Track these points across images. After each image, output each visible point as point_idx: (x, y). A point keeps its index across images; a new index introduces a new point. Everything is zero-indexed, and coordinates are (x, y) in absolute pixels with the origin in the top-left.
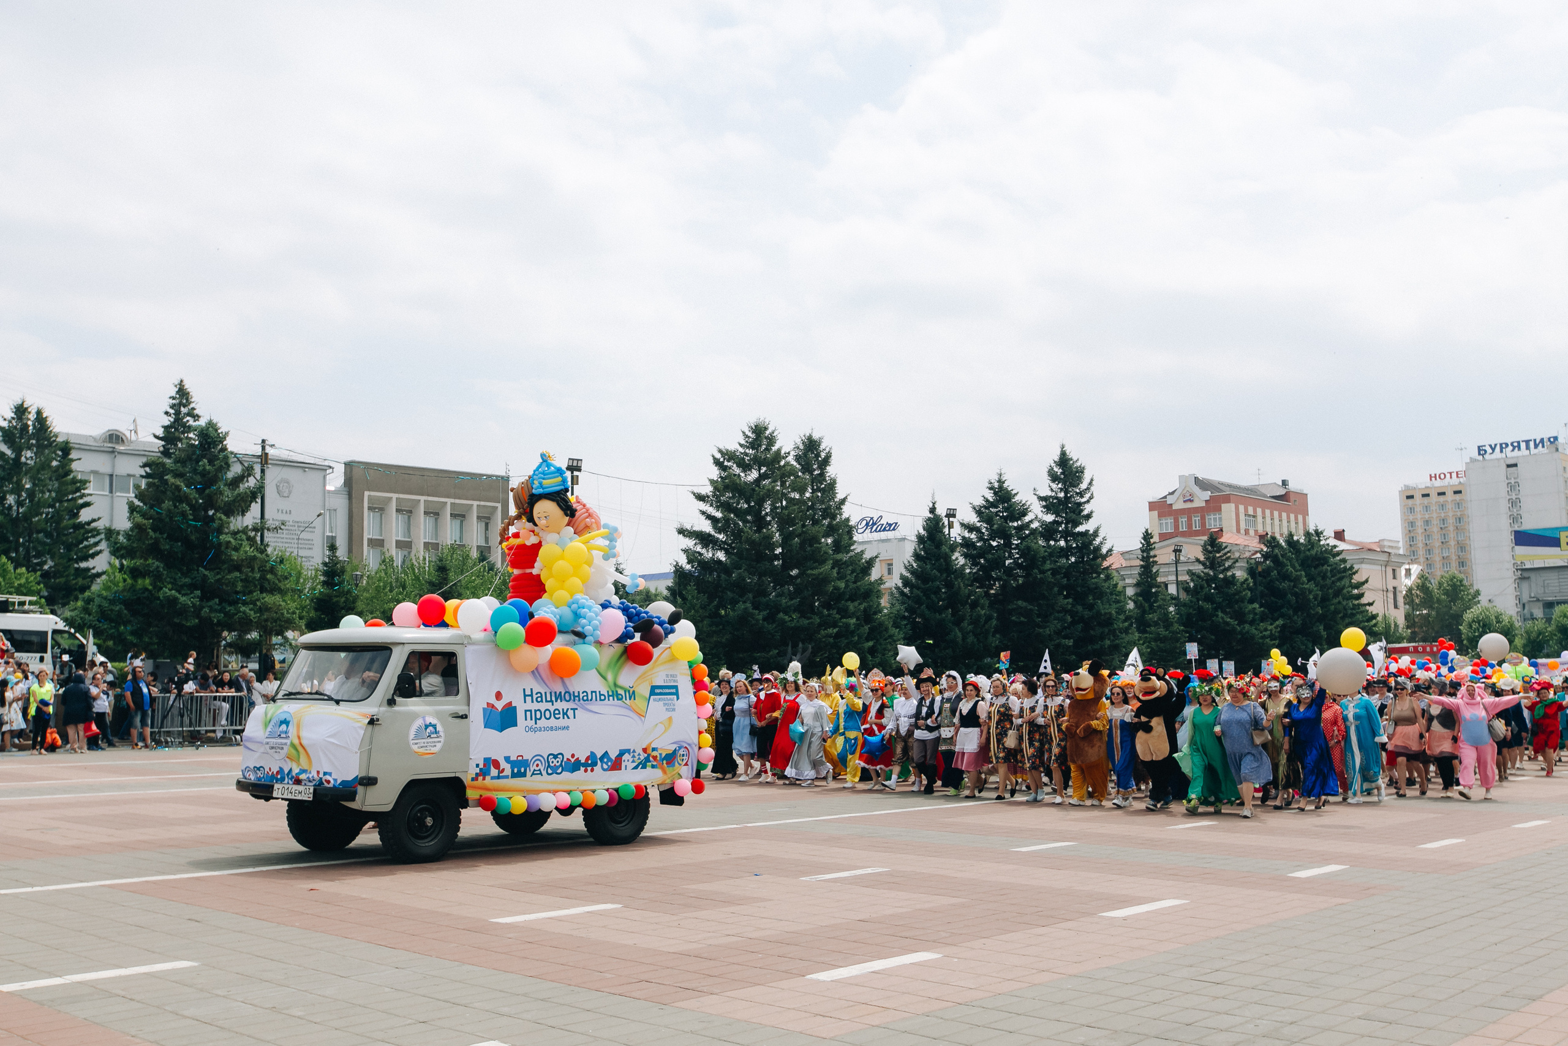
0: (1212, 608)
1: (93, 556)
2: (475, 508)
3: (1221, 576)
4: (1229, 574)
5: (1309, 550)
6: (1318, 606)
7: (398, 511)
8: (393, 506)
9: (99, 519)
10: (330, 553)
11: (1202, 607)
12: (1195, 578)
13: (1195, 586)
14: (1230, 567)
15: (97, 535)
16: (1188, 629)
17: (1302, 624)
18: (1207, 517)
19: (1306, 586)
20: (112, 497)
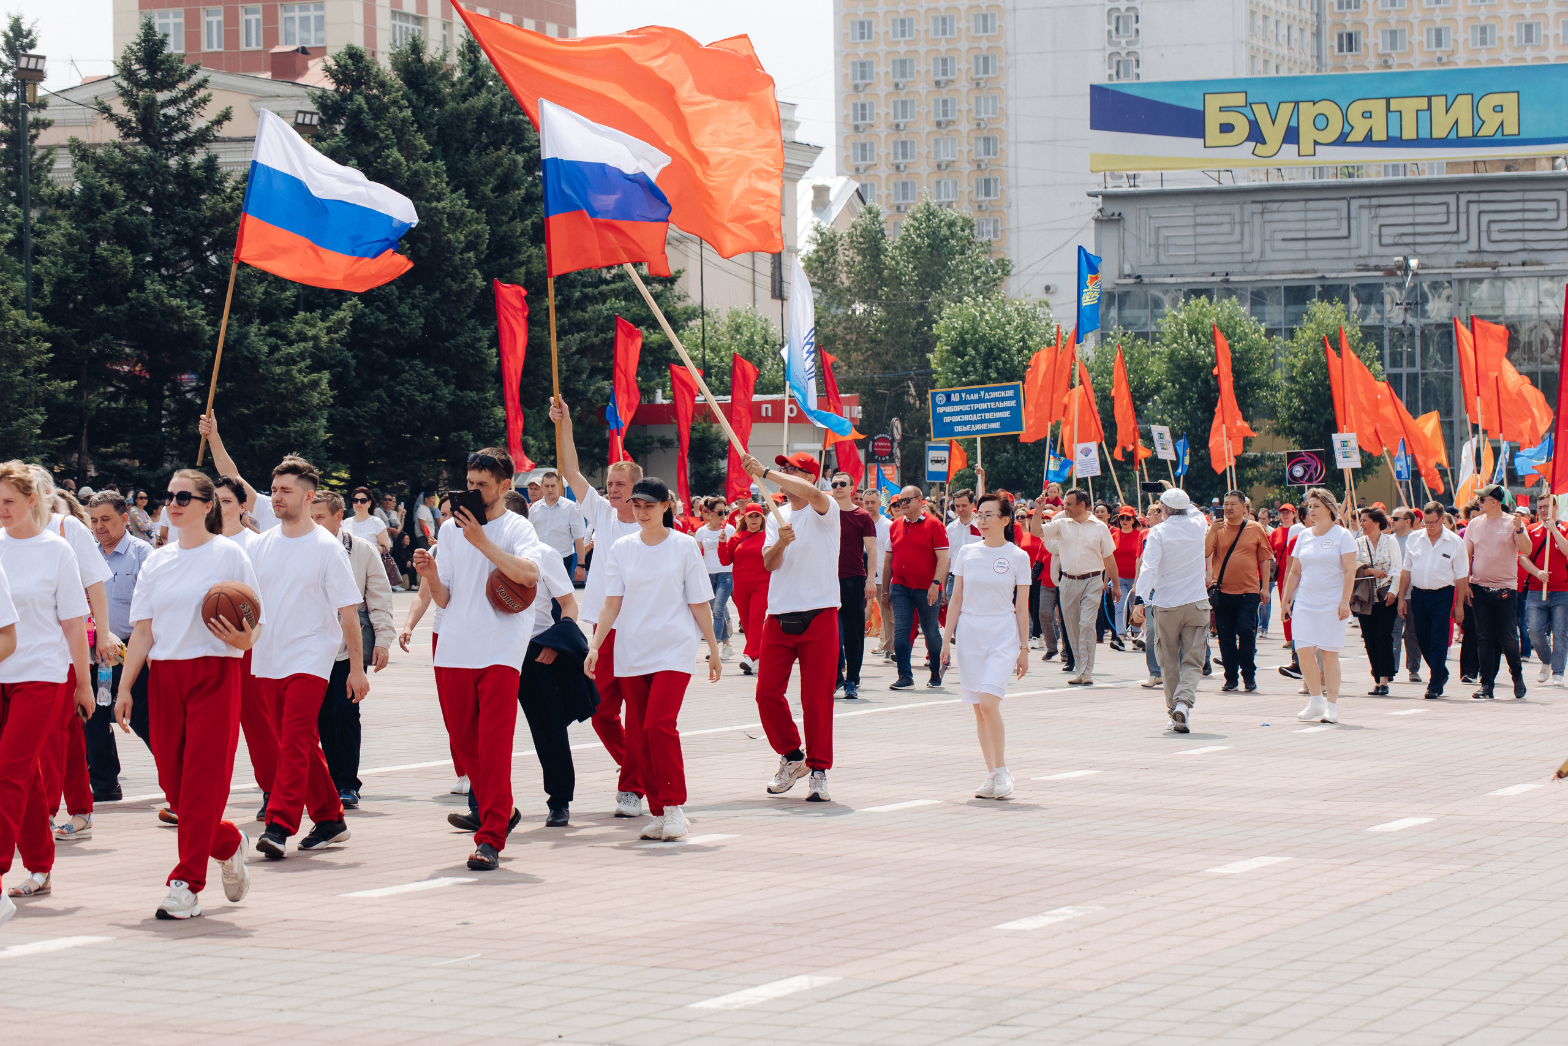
0: (135, 264)
3: (173, 162)
4: (198, 158)
5: (465, 98)
6: (479, 265)
11: (105, 261)
12: (89, 168)
13: (88, 188)
14: (203, 137)
16: (58, 330)
17: (425, 328)
18: (282, 15)
19: (440, 205)
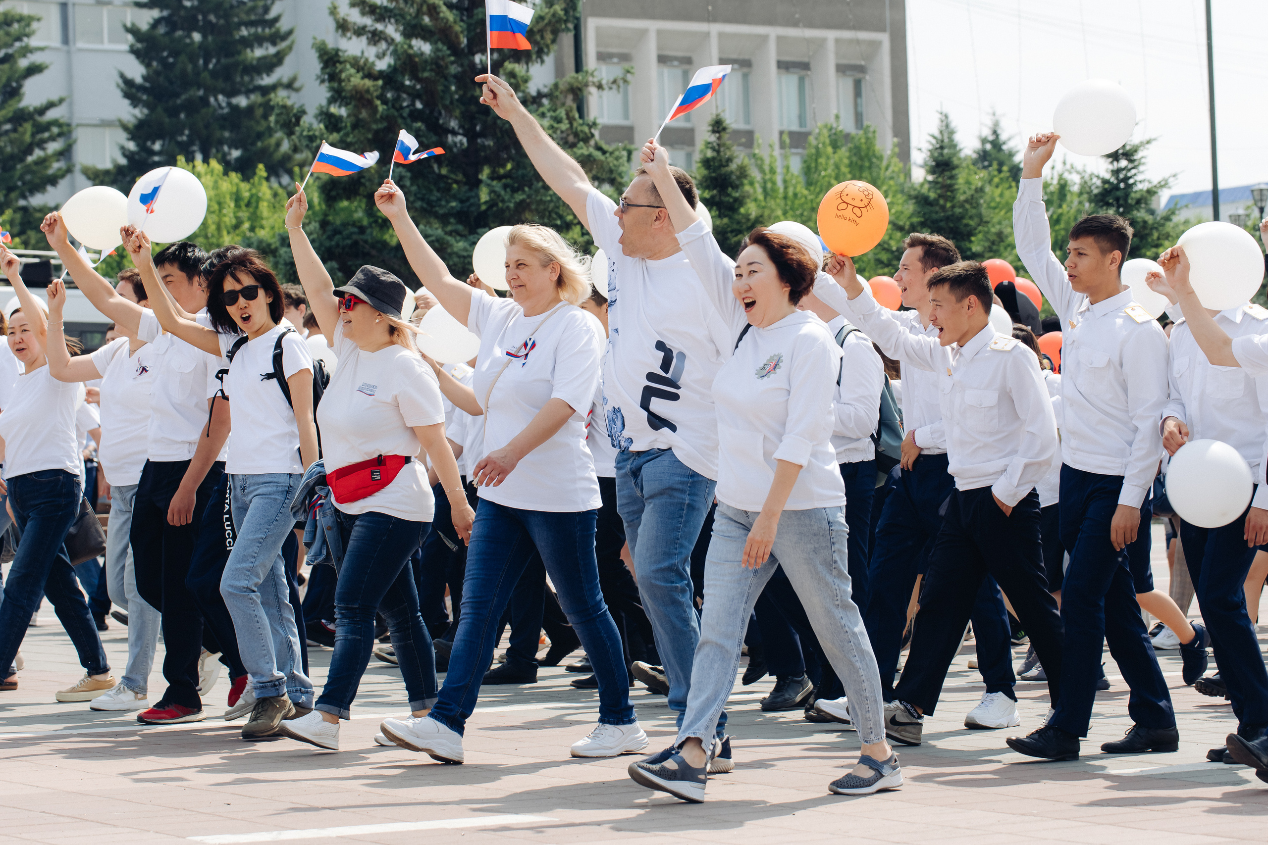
1: (53, 181)
2: (831, 46)
7: (663, 59)
8: (651, 50)
9: (61, 101)
10: (713, 138)
15: (60, 135)
20: (69, 52)
